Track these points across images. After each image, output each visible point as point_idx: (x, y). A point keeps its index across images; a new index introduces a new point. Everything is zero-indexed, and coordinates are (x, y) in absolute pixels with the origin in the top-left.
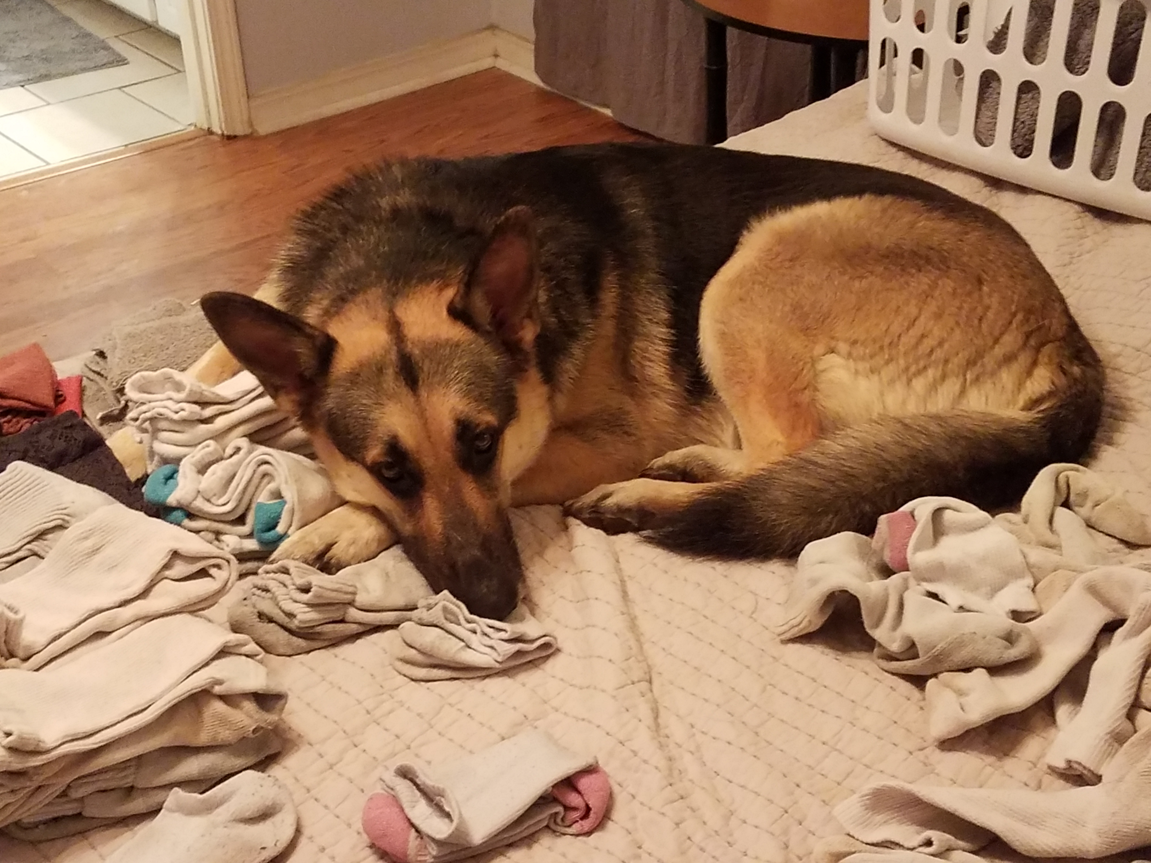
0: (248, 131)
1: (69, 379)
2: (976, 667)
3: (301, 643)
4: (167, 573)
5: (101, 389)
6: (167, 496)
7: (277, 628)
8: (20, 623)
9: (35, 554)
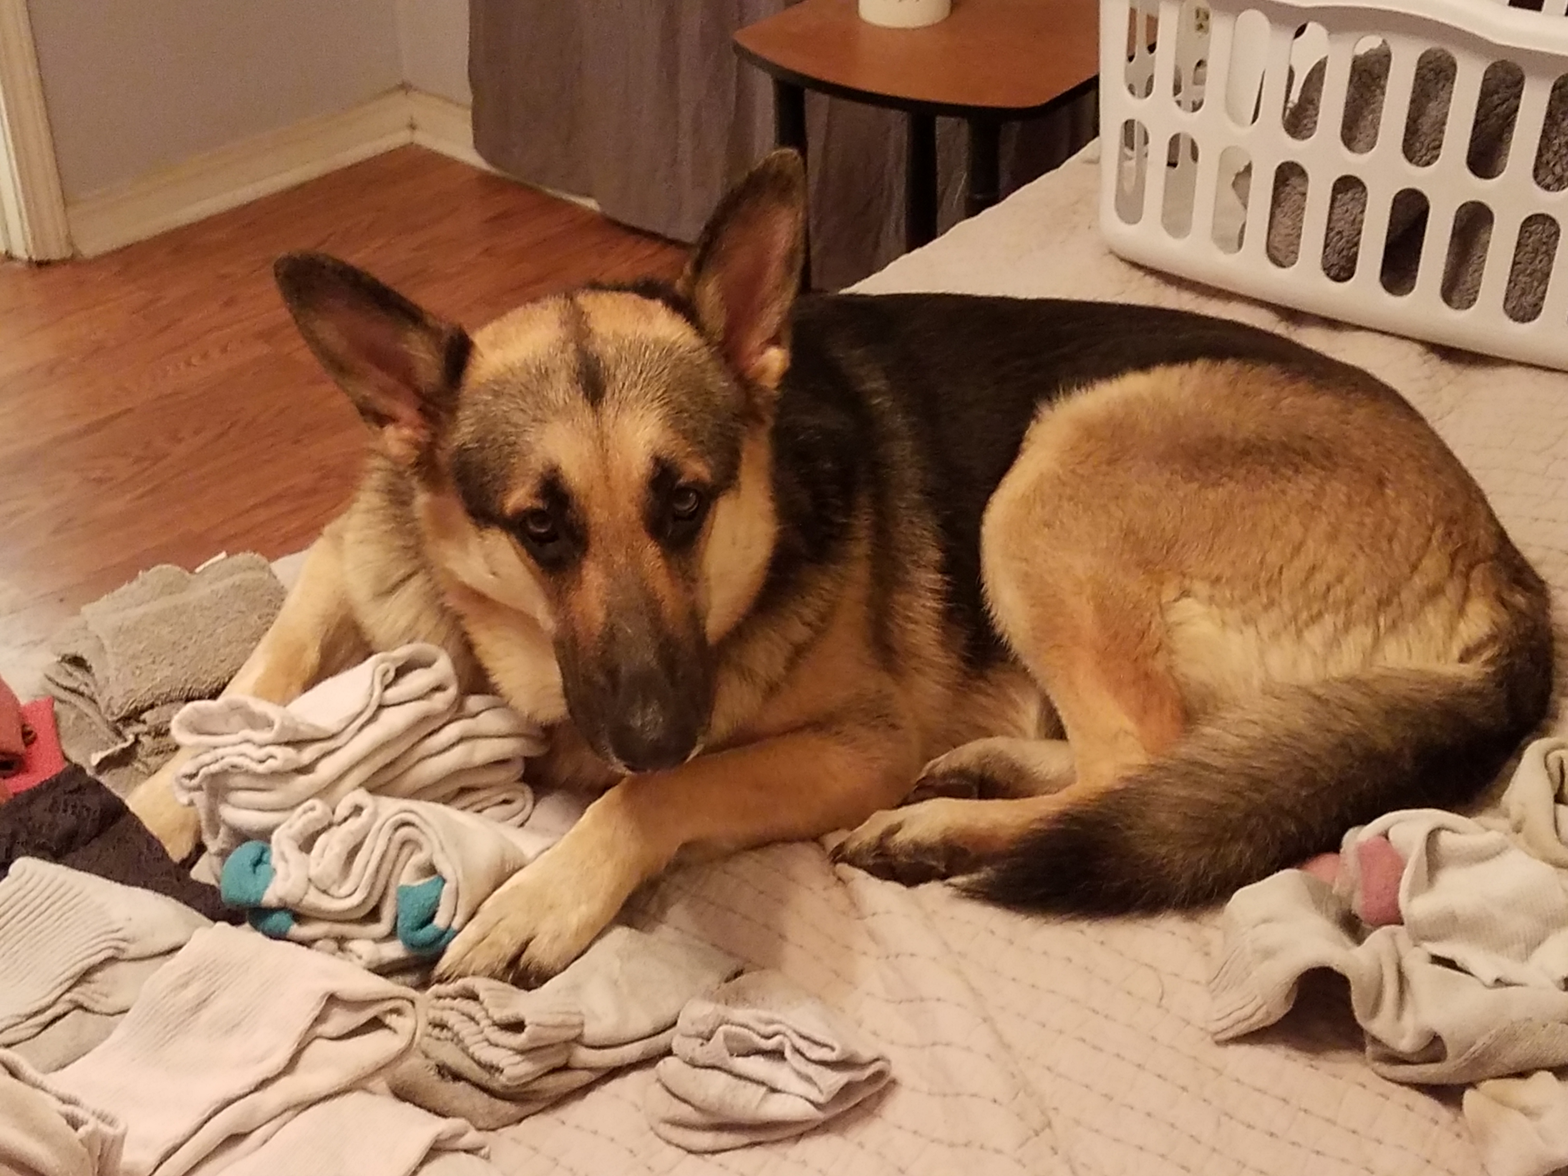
0: (67, 253)
1: (34, 704)
2: (1537, 1069)
3: (508, 1108)
4: (321, 1029)
5: (81, 716)
6: (261, 893)
7: (469, 1088)
8: (119, 1141)
9: (80, 1006)
